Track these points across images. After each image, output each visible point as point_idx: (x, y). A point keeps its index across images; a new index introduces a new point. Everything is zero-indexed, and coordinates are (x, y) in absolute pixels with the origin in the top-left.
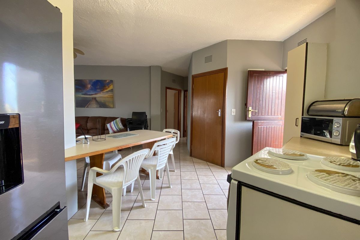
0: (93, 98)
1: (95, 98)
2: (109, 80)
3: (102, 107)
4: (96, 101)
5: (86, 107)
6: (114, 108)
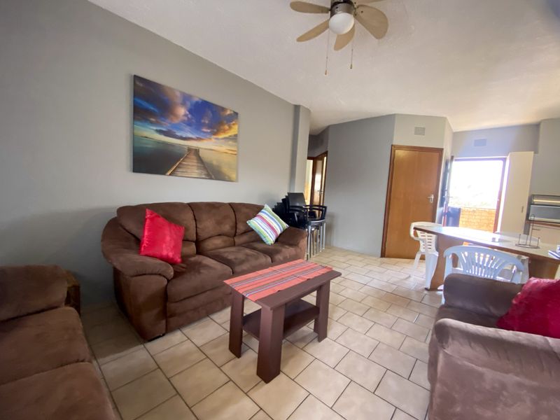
0: (190, 150)
1: (196, 152)
2: (231, 110)
3: (213, 177)
4: (197, 160)
5: (168, 173)
6: (237, 181)
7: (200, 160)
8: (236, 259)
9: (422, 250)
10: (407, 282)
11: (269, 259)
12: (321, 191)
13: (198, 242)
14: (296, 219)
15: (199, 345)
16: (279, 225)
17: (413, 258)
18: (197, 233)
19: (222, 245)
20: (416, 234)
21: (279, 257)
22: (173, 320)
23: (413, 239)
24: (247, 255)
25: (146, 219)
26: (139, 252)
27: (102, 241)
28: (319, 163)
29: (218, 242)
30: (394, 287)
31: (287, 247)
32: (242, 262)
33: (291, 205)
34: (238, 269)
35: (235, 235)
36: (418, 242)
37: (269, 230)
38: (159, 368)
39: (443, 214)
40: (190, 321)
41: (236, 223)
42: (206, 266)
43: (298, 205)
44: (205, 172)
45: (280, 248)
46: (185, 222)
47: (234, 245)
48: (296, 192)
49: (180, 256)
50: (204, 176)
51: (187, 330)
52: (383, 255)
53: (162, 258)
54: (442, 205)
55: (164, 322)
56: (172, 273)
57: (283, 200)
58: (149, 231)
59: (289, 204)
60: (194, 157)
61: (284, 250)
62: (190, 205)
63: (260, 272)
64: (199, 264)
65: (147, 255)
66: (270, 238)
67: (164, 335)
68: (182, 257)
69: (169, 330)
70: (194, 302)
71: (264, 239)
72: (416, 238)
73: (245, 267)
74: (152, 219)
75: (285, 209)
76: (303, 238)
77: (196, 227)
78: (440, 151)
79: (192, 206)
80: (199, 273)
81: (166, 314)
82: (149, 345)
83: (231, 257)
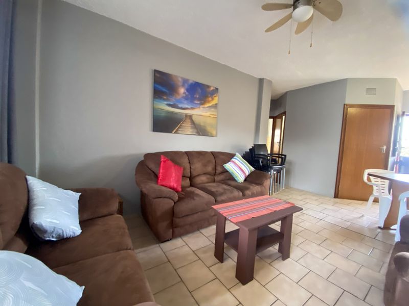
0: (186, 116)
1: (191, 117)
3: (201, 133)
4: (191, 122)
5: (173, 132)
6: (216, 136)
7: (193, 122)
8: (217, 191)
9: (375, 193)
10: (360, 220)
11: (241, 194)
12: (280, 143)
13: (191, 178)
14: (261, 164)
15: (194, 250)
16: (248, 169)
17: (367, 200)
18: (190, 172)
19: (207, 181)
20: (369, 180)
21: (248, 192)
22: (177, 230)
23: (366, 183)
24: (225, 189)
25: (161, 162)
26: (157, 183)
27: (135, 175)
28: (278, 121)
29: (203, 179)
30: (349, 224)
31: (254, 185)
32: (221, 194)
33: (256, 153)
34: (219, 199)
35: (215, 175)
36: (371, 187)
37: (240, 172)
38: (169, 261)
39: (394, 163)
40: (187, 233)
41: (216, 166)
42: (198, 195)
43: (262, 153)
44: (196, 131)
45: (249, 186)
46: (184, 164)
47: (214, 181)
48: (260, 143)
49: (180, 187)
50: (195, 134)
51: (185, 238)
52: (336, 196)
53: (170, 188)
54: (394, 155)
55: (171, 230)
56: (177, 198)
57: (250, 149)
58: (163, 169)
59: (254, 152)
60: (189, 121)
61: (251, 187)
62: (187, 153)
63: (237, 202)
64: (193, 193)
65: (162, 185)
66: (240, 178)
67: (171, 240)
68: (182, 188)
69: (174, 236)
70: (190, 219)
71: (236, 179)
72: (369, 183)
73: (223, 198)
74: (164, 162)
75: (251, 157)
76: (267, 179)
77: (190, 168)
78: (392, 108)
79: (188, 154)
80: (194, 199)
81: (173, 225)
82: (162, 245)
83: (213, 190)
